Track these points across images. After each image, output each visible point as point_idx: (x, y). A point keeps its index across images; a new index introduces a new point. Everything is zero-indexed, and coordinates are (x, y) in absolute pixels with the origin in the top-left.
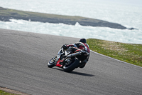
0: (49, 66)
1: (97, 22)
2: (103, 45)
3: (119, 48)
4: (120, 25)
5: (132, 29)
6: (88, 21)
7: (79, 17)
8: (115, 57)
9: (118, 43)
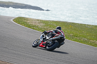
0: (33, 47)
1: (24, 6)
2: (28, 21)
3: (39, 23)
4: (39, 8)
5: (48, 10)
6: (17, 5)
7: (11, 2)
8: (36, 29)
9: (38, 20)
